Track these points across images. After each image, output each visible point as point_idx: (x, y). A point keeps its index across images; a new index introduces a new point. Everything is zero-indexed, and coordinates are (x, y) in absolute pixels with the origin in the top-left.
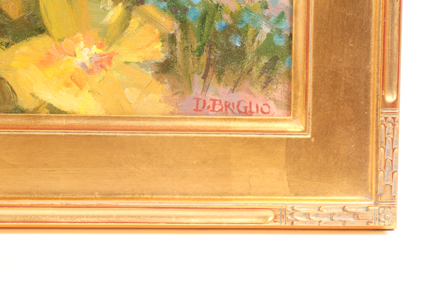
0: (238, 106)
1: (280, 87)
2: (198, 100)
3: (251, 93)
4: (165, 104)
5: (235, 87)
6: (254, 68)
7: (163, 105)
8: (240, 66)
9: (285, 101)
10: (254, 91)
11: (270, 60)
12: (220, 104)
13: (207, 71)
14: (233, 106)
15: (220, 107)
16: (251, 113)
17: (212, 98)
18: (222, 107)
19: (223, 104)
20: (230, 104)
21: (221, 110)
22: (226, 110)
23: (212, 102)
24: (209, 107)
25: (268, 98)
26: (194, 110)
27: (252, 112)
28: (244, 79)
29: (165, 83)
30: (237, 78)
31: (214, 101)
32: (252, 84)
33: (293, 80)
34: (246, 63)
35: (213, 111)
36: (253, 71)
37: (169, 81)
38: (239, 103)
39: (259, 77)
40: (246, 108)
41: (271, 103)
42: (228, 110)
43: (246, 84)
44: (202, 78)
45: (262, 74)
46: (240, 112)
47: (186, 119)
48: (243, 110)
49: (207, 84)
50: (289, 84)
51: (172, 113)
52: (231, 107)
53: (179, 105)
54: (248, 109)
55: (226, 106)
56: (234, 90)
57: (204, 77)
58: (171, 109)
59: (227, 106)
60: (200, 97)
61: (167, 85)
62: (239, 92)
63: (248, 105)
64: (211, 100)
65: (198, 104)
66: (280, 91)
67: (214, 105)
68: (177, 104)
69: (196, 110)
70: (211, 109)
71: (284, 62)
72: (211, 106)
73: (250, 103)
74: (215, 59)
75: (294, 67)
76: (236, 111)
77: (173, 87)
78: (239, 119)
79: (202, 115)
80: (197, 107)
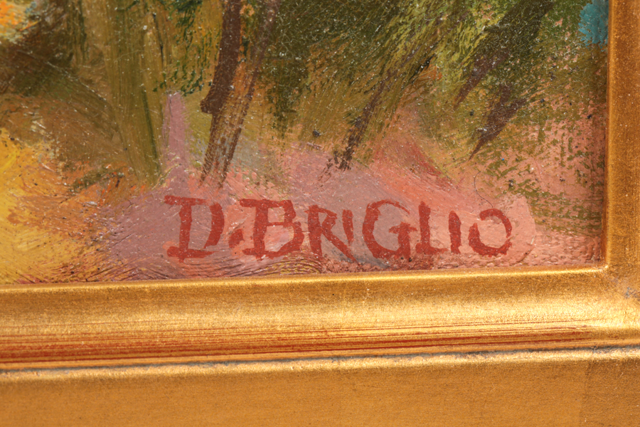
0: (368, 227)
1: (557, 132)
2: (187, 206)
3: (428, 168)
4: (34, 232)
5: (354, 141)
6: (441, 53)
7: (26, 239)
8: (374, 48)
9: (576, 193)
10: (439, 155)
11: (511, 14)
12: (289, 221)
13: (224, 76)
14: (348, 227)
15: (290, 235)
16: (426, 257)
17: (250, 193)
18: (299, 235)
19: (302, 219)
20: (331, 217)
21: (293, 247)
22: (316, 246)
23: (251, 213)
24: (237, 237)
25: (501, 184)
26: (172, 252)
27: (433, 251)
28: (394, 105)
29: (34, 138)
30: (362, 99)
31: (262, 207)
32: (431, 126)
33: (612, 104)
34: (404, 32)
35: (259, 250)
36: (435, 66)
37: (50, 126)
38: (373, 212)
39: (463, 93)
40: (403, 230)
41: (517, 208)
42: (326, 245)
43: (404, 127)
44: (205, 107)
45: (472, 80)
46: (377, 251)
47: (134, 300)
48: (391, 243)
49: (226, 132)
50: (597, 118)
51: (71, 272)
52: (338, 230)
53: (100, 234)
54: (415, 238)
55: (313, 227)
56: (348, 154)
57: (214, 104)
58: (64, 251)
59: (320, 225)
60: (196, 195)
61: (42, 145)
62: (374, 166)
63: (413, 220)
64: (246, 203)
65: (186, 227)
66: (554, 151)
67: (261, 224)
68: (91, 229)
69: (182, 252)
70: (249, 243)
71: (576, 21)
72: (249, 232)
73: (424, 212)
74: (259, 17)
75: (621, 45)
76: (359, 247)
77: (71, 155)
78: (375, 286)
79: (210, 275)
80: (185, 238)
